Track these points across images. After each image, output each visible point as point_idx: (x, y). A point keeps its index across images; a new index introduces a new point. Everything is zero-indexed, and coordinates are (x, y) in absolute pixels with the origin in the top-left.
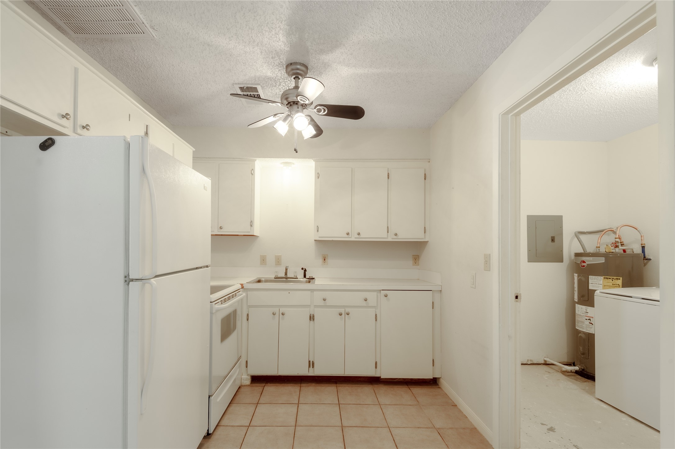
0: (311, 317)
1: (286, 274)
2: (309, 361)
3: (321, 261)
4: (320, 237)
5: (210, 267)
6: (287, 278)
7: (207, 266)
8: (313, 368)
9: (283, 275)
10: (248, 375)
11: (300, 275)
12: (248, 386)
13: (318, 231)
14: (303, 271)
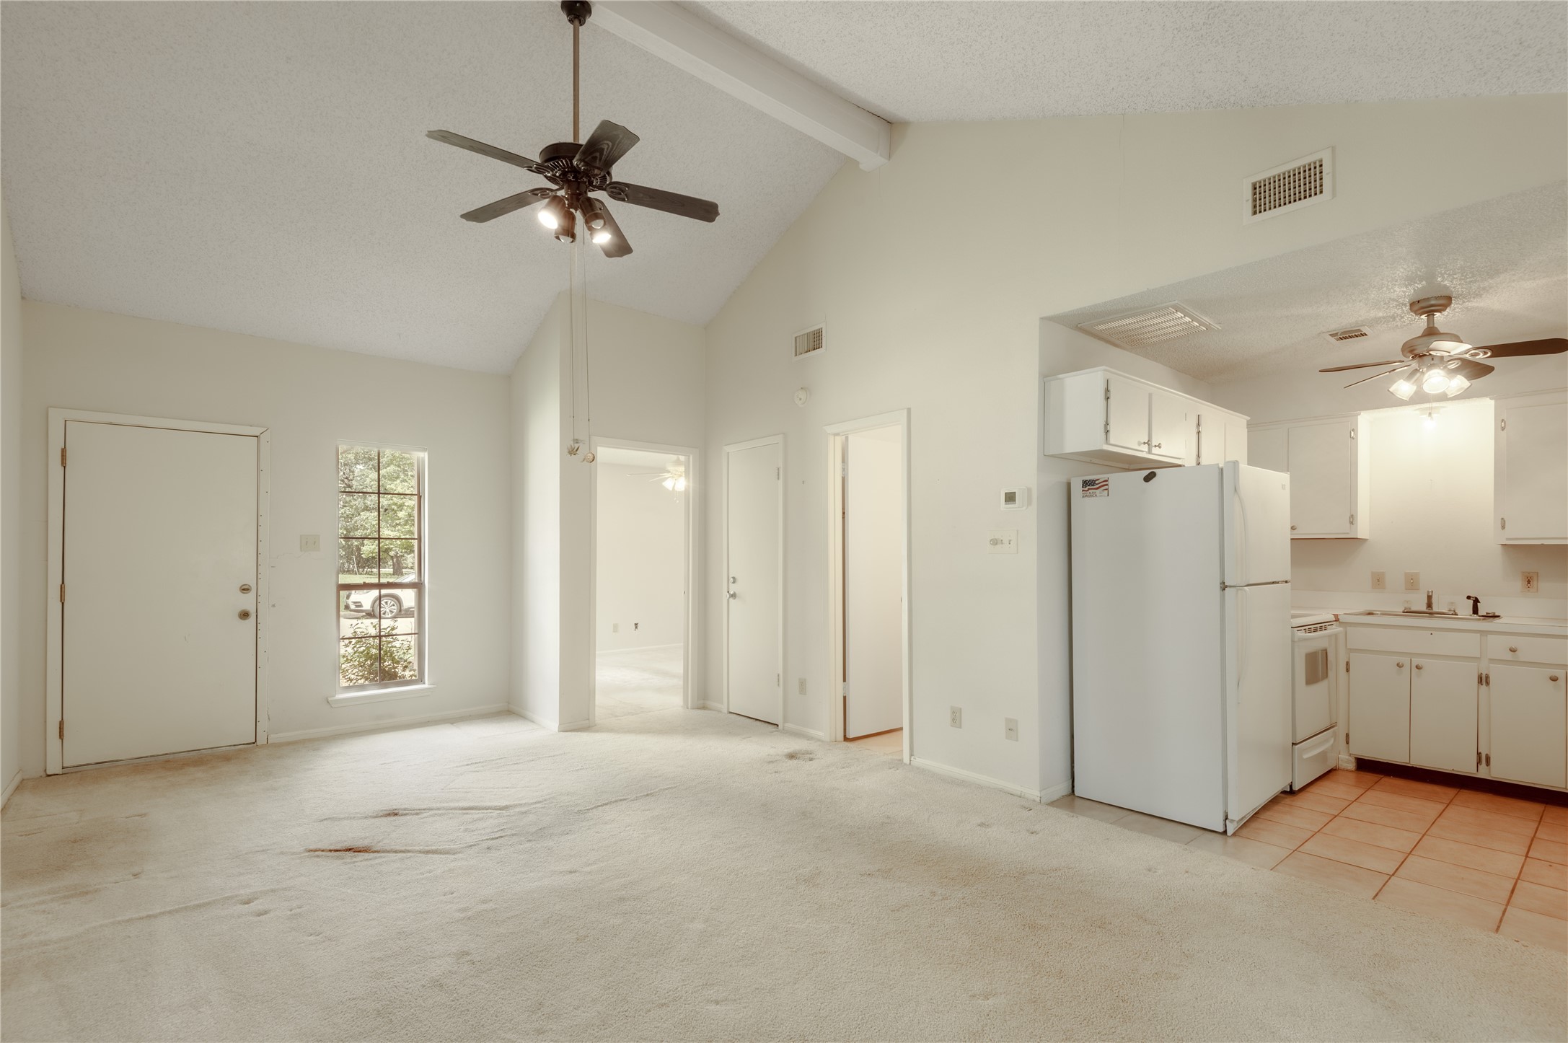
0: (1481, 678)
1: (1429, 605)
2: (1479, 754)
3: (1519, 584)
4: (1508, 539)
5: (1290, 584)
6: (1430, 613)
7: (1286, 582)
8: (1487, 765)
9: (1424, 608)
10: (1350, 755)
11: (1465, 609)
12: (1352, 771)
13: (1503, 527)
14: (1471, 602)
